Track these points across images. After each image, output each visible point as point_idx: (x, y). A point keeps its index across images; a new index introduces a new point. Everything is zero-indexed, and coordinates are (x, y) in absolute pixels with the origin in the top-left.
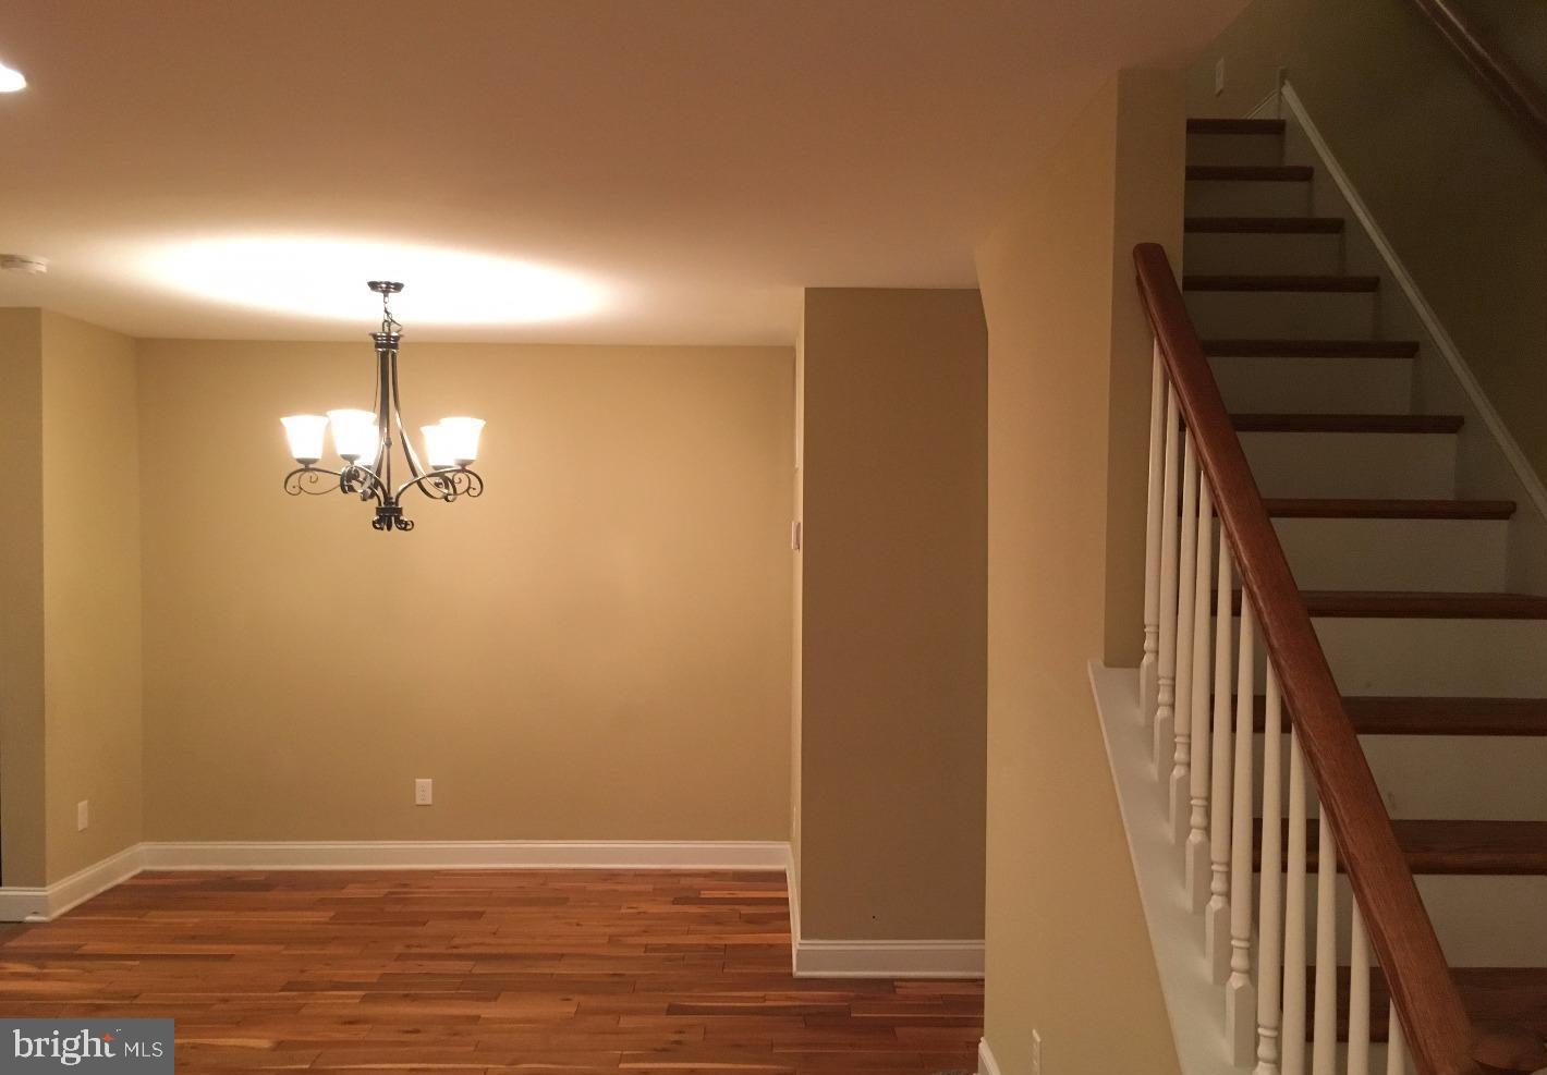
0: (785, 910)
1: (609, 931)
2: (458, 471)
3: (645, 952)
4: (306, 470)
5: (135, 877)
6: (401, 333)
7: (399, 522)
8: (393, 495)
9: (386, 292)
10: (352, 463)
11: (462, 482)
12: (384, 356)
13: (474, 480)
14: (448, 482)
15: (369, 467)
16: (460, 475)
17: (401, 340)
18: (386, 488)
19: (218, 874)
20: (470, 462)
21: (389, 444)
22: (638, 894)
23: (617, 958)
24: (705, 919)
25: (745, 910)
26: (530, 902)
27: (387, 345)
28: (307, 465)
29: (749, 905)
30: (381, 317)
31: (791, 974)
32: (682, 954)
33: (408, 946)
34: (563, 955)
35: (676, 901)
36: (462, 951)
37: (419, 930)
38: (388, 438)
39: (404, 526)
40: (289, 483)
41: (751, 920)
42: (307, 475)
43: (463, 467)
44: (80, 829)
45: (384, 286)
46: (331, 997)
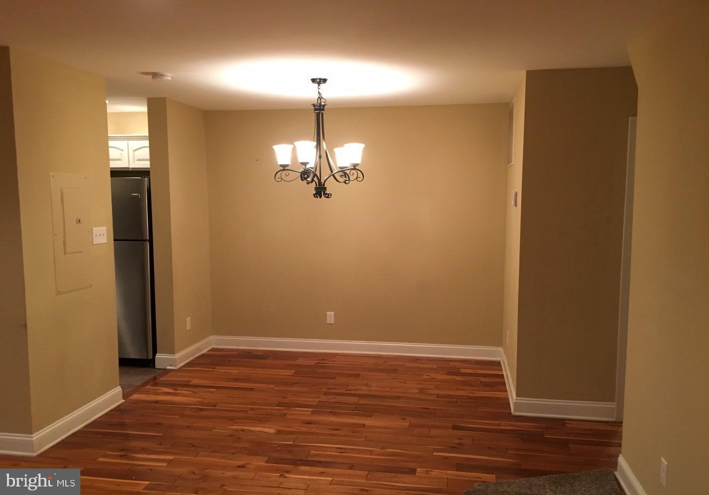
0: (503, 381)
1: (420, 386)
2: (352, 169)
3: (437, 398)
4: (284, 170)
5: (209, 351)
6: (326, 103)
7: (325, 194)
8: (322, 181)
9: (319, 84)
10: (305, 166)
11: (353, 175)
12: (318, 115)
13: (359, 172)
14: (345, 174)
15: (312, 168)
16: (354, 171)
17: (325, 107)
18: (319, 177)
19: (243, 351)
20: (357, 165)
21: (320, 157)
22: (432, 369)
23: (425, 400)
24: (464, 383)
25: (482, 379)
26: (382, 371)
27: (319, 108)
28: (284, 167)
29: (485, 377)
30: (317, 96)
31: (511, 413)
32: (455, 400)
33: (329, 389)
34: (399, 397)
35: (449, 373)
36: (353, 392)
37: (332, 381)
38: (320, 154)
39: (328, 196)
40: (277, 176)
41: (486, 385)
42: (284, 172)
43: (355, 167)
44: (188, 329)
45: (318, 80)
46: (298, 411)
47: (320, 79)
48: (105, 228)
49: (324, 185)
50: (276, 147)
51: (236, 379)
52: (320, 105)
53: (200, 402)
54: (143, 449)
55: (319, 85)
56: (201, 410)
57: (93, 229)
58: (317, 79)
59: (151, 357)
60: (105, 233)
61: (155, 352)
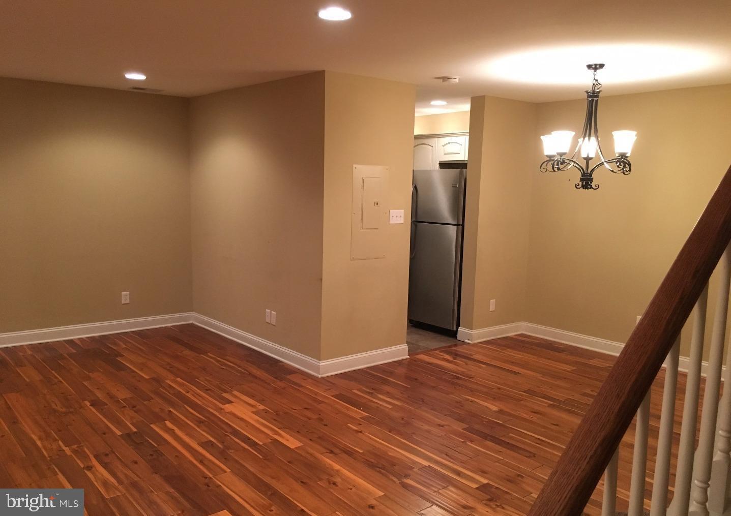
4: (550, 160)
6: (602, 90)
9: (595, 69)
12: (591, 102)
27: (593, 96)
28: (550, 158)
30: (592, 82)
44: (491, 310)
45: (594, 66)
46: (541, 401)
47: (596, 65)
48: (403, 210)
49: (591, 174)
50: (543, 138)
51: (513, 363)
52: (594, 92)
53: (463, 372)
54: (388, 392)
55: (595, 71)
56: (458, 378)
57: (391, 211)
58: (592, 65)
59: (455, 329)
60: (403, 216)
61: (458, 325)
